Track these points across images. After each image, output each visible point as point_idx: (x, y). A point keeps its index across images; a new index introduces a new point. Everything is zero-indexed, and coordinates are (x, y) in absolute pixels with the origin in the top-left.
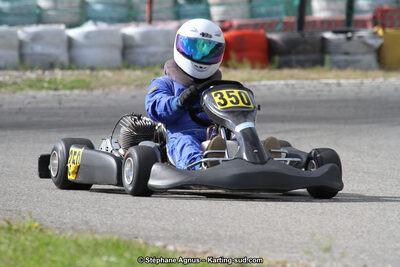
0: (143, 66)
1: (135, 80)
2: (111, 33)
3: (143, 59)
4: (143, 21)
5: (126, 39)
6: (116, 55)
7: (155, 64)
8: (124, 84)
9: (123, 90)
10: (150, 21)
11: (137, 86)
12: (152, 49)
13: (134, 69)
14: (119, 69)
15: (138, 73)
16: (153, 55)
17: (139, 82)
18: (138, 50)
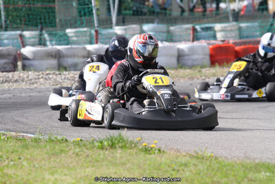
0: (191, 67)
1: (188, 75)
2: (170, 47)
3: (190, 63)
4: (189, 41)
5: (179, 51)
6: (174, 61)
7: (197, 66)
8: (181, 77)
9: (182, 80)
10: (193, 41)
11: (189, 78)
12: (195, 57)
13: (185, 69)
14: (176, 69)
15: (188, 71)
16: (195, 60)
17: (190, 76)
18: (187, 57)
